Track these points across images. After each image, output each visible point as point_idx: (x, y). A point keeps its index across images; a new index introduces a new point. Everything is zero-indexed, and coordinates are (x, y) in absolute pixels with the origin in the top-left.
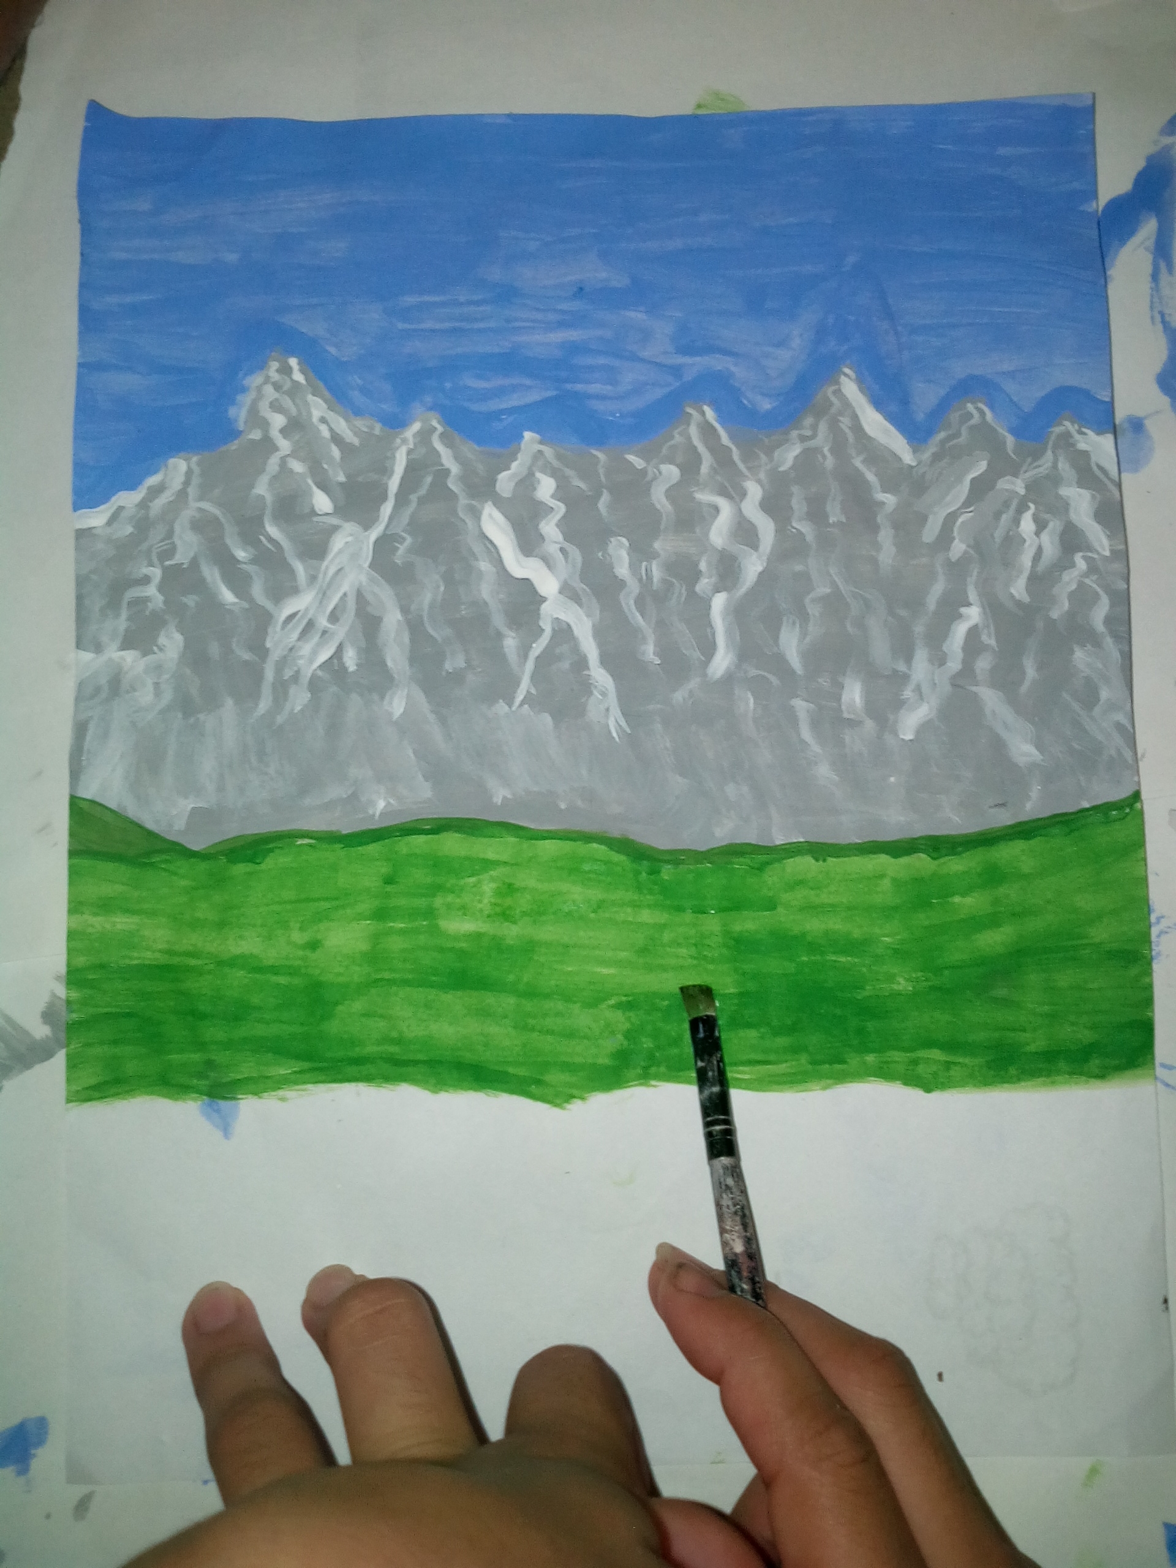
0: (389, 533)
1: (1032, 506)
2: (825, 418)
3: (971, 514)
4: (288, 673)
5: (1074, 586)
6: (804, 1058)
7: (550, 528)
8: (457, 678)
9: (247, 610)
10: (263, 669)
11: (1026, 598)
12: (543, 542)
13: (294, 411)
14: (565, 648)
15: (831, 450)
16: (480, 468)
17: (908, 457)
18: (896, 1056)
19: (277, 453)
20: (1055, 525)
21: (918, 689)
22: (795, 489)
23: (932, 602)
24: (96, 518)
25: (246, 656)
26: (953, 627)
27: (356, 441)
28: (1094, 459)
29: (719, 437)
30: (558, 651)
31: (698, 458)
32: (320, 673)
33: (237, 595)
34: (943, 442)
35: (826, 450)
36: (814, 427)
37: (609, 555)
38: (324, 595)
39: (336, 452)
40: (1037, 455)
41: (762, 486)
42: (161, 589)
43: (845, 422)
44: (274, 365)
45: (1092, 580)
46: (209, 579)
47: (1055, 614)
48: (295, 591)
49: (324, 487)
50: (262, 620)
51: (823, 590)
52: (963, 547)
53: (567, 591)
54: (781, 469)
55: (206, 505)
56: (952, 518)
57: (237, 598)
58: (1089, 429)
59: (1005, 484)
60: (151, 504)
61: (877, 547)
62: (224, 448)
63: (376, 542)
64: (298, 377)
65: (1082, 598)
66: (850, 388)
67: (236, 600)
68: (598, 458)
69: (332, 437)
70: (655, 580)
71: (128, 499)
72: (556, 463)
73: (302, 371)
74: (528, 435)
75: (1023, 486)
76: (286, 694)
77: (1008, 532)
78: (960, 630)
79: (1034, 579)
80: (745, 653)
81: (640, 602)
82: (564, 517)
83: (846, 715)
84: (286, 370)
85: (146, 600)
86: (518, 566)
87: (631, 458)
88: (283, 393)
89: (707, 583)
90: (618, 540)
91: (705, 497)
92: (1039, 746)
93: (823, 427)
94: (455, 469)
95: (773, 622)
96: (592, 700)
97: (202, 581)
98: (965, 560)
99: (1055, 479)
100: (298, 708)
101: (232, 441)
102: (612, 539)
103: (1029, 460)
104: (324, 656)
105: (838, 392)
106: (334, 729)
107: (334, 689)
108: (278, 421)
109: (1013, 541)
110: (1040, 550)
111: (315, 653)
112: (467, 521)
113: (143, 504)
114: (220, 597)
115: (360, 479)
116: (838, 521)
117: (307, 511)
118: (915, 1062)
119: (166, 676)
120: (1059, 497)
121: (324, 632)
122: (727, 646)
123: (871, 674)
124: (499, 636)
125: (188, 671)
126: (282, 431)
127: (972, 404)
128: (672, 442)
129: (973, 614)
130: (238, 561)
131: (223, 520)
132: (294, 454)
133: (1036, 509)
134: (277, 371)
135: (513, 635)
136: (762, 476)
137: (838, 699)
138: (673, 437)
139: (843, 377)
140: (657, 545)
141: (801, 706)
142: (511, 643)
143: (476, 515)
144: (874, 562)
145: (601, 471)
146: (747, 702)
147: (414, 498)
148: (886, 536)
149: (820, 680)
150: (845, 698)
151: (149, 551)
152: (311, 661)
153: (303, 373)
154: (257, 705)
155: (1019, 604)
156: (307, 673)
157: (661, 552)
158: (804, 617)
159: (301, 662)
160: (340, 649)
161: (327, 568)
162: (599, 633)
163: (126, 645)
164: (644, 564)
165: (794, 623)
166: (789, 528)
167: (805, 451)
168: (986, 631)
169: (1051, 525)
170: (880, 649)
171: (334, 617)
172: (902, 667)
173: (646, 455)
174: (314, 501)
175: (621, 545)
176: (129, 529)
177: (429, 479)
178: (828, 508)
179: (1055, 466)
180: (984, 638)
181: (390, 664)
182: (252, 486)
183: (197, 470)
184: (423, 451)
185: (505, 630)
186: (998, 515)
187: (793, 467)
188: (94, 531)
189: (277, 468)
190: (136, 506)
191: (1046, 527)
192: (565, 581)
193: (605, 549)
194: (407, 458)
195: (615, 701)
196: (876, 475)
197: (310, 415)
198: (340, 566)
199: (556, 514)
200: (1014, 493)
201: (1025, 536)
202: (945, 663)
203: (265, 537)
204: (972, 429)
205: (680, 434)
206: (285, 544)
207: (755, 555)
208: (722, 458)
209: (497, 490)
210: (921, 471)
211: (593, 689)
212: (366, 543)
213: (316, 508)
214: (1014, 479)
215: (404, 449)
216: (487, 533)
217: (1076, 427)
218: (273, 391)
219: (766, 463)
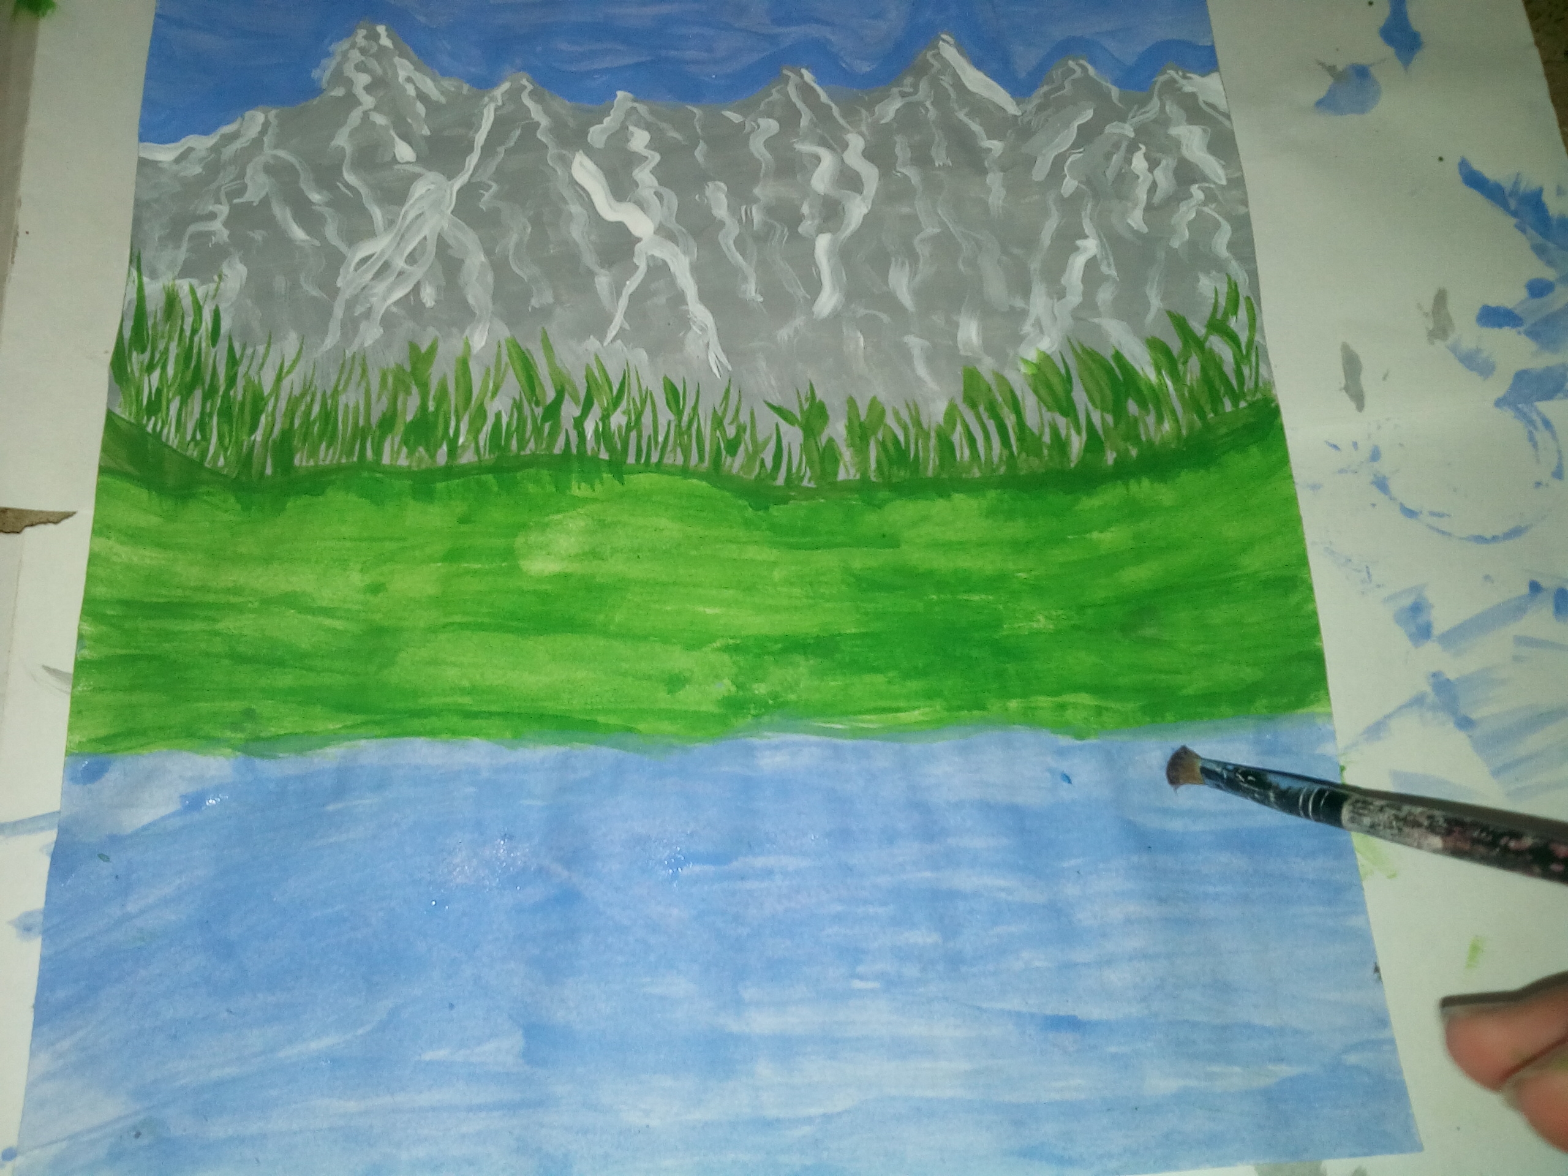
0: (473, 180)
1: (1143, 147)
2: (925, 77)
3: (1082, 155)
4: (359, 310)
5: (1192, 216)
6: (939, 705)
7: (644, 176)
8: (545, 313)
9: (316, 247)
10: (332, 307)
11: (1145, 229)
12: (637, 189)
13: (379, 71)
14: (660, 284)
15: (932, 103)
16: (572, 123)
17: (1012, 108)
18: (1044, 701)
19: (361, 107)
20: (1168, 163)
21: (1038, 323)
22: (898, 139)
23: (1046, 237)
24: (164, 154)
25: (315, 292)
26: (1070, 261)
27: (443, 100)
28: (1201, 99)
29: (819, 97)
30: (653, 286)
31: (798, 114)
32: (394, 309)
33: (308, 232)
34: (1046, 95)
35: (928, 104)
36: (915, 86)
37: (706, 197)
38: (402, 238)
39: (421, 109)
40: (1143, 102)
41: (864, 138)
42: (226, 224)
43: (946, 81)
44: (362, 33)
45: (1210, 209)
46: (279, 217)
47: (1176, 244)
48: (371, 234)
49: (406, 137)
50: (336, 260)
51: (931, 230)
52: (1076, 183)
53: (663, 231)
54: (883, 122)
55: (282, 153)
56: (1059, 162)
57: (308, 235)
58: (1193, 73)
59: (1112, 129)
60: (223, 150)
61: (989, 191)
62: (305, 104)
63: (459, 192)
64: (385, 41)
65: (1203, 228)
66: (949, 51)
67: (308, 238)
68: (695, 113)
69: (418, 96)
70: (755, 221)
71: (199, 142)
72: (649, 118)
73: (388, 36)
74: (620, 94)
75: (1132, 129)
76: (356, 330)
77: (1121, 170)
78: (1078, 263)
79: (1149, 208)
80: (852, 294)
81: (740, 243)
82: (659, 164)
83: (962, 351)
84: (374, 37)
85: (208, 234)
86: (610, 210)
87: (727, 113)
88: (369, 56)
89: (810, 225)
90: (716, 184)
91: (806, 147)
93: (923, 85)
94: (544, 121)
95: (881, 263)
96: (690, 335)
97: (272, 217)
98: (1077, 196)
99: (1164, 121)
100: (368, 343)
101: (314, 97)
102: (710, 184)
103: (1136, 107)
104: (398, 294)
105: (938, 56)
107: (409, 324)
108: (363, 79)
109: (1125, 178)
110: (1154, 187)
111: (390, 290)
112: (558, 170)
113: (216, 149)
114: (290, 233)
115: (446, 133)
116: (944, 165)
117: (388, 158)
118: (1062, 707)
119: (225, 303)
120: (1168, 136)
121: (401, 273)
122: (834, 286)
123: (986, 311)
124: (591, 274)
125: (249, 302)
126: (364, 88)
127: (1073, 60)
128: (771, 99)
129: (1090, 246)
130: (313, 204)
131: (298, 167)
132: (376, 109)
133: (1147, 149)
134: (365, 37)
135: (606, 272)
136: (864, 128)
137: (954, 337)
138: (771, 95)
139: (941, 43)
140: (757, 191)
141: (915, 343)
142: (603, 281)
143: (567, 164)
144: (984, 204)
145: (698, 124)
146: (857, 341)
147: (501, 150)
148: (994, 180)
149: (933, 317)
150: (961, 336)
151: (219, 188)
152: (385, 299)
153: (390, 38)
154: (323, 341)
155: (1138, 235)
156: (380, 311)
157: (762, 197)
158: (913, 257)
159: (374, 300)
160: (417, 289)
161: (406, 212)
162: (696, 270)
163: (185, 273)
164: (743, 208)
165: (903, 263)
166: (894, 172)
167: (907, 106)
168: (1105, 262)
169: (1164, 163)
170: (996, 288)
171: (412, 259)
172: (1019, 303)
173: (744, 110)
174: (395, 151)
175: (719, 189)
176: (198, 170)
177: (518, 132)
178: (933, 153)
179: (1163, 109)
180: (1104, 269)
181: (471, 300)
182: (331, 137)
183: (274, 122)
184: (512, 107)
186: (1108, 156)
187: (895, 120)
188: (160, 165)
189: (359, 121)
190: (207, 149)
191: (1158, 164)
192: (661, 222)
193: (702, 193)
194: (495, 114)
195: (716, 338)
196: (981, 125)
197: (396, 75)
198: (420, 212)
199: (650, 162)
200: (1123, 136)
201: (1138, 174)
202: (1064, 297)
203: (342, 184)
204: (1075, 82)
205: (778, 91)
206: (364, 191)
207: (859, 198)
208: (822, 114)
209: (589, 141)
210: (1026, 120)
211: (691, 323)
212: (448, 191)
213: (398, 157)
214: (1121, 124)
215: (492, 106)
216: (578, 180)
217: (1181, 73)
218: (358, 54)
219: (867, 117)
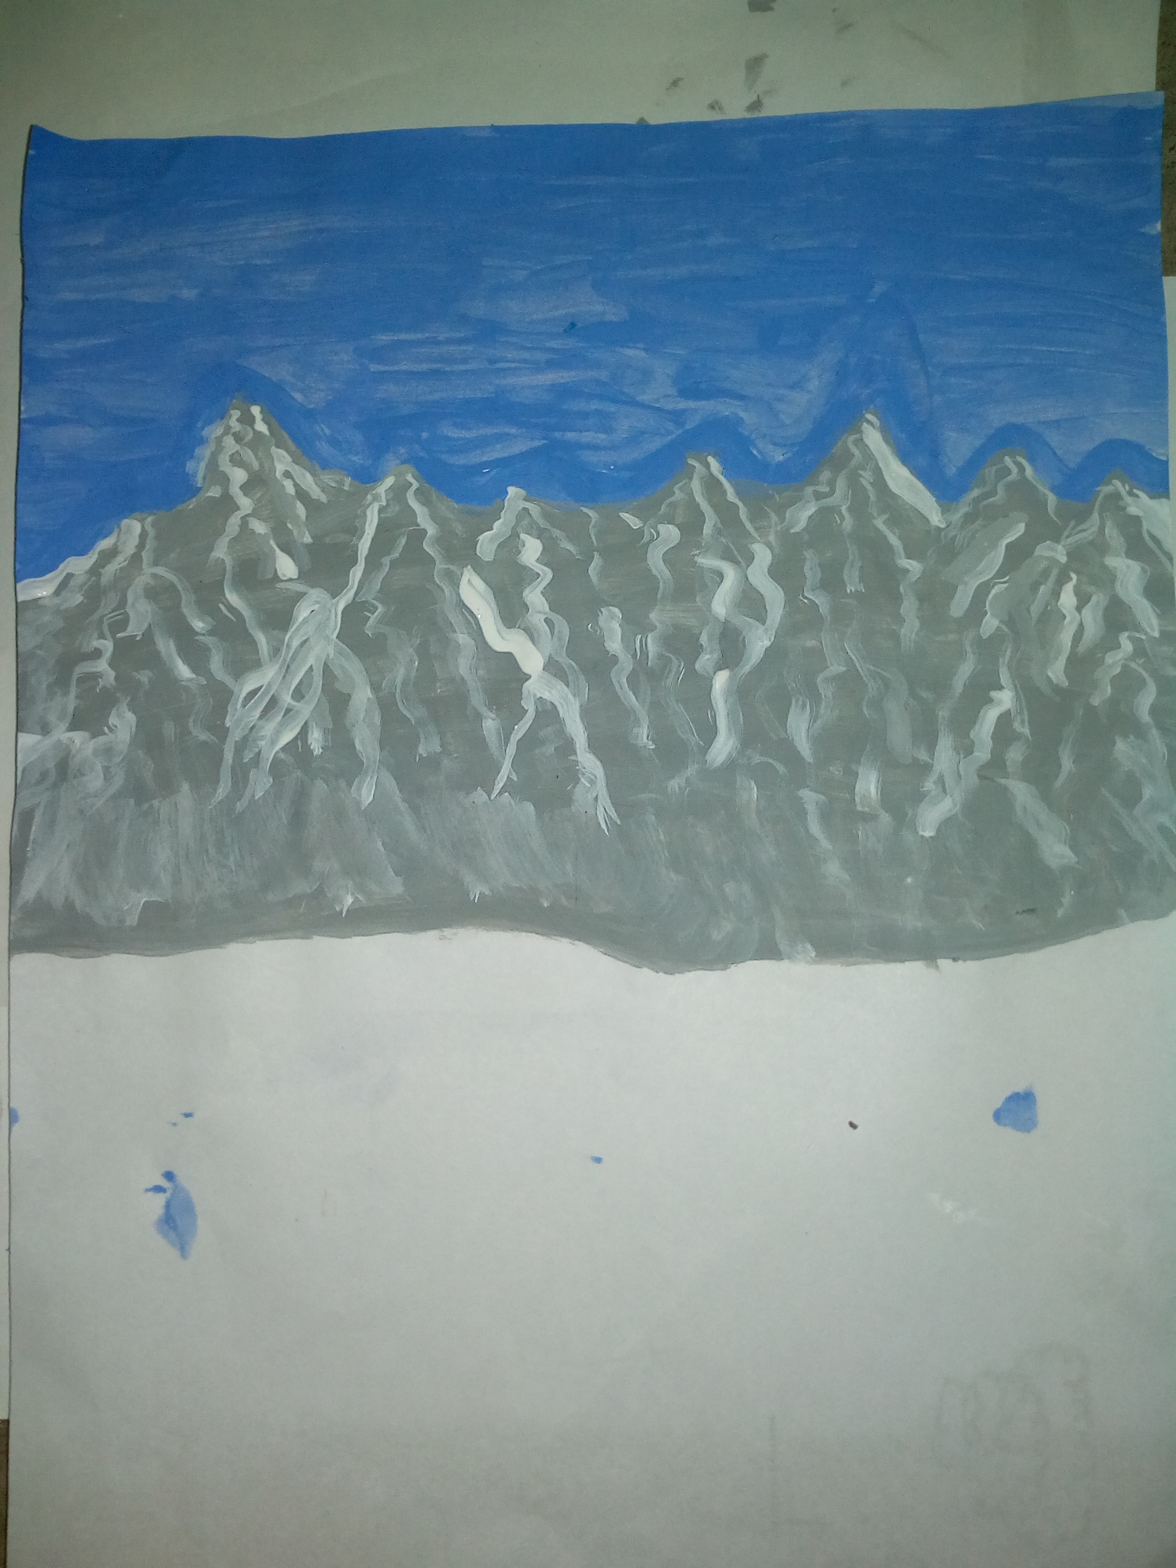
0: (358, 600)
1: (1074, 576)
2: (844, 472)
3: (1006, 585)
4: (248, 756)
5: (1118, 670)
7: (535, 597)
8: (433, 763)
9: (202, 685)
10: (222, 751)
11: (1065, 683)
12: (527, 612)
13: (256, 465)
14: (547, 732)
15: (849, 509)
16: (459, 529)
17: (936, 519)
19: (238, 512)
20: (1099, 599)
21: (941, 781)
22: (808, 554)
23: (959, 684)
24: (41, 589)
25: (204, 736)
26: (981, 714)
27: (324, 498)
28: (1145, 526)
29: (725, 493)
30: (542, 733)
31: (701, 518)
32: (282, 756)
33: (194, 669)
34: (977, 501)
35: (844, 509)
36: (832, 483)
37: (600, 627)
38: (287, 669)
39: (301, 510)
40: (1082, 517)
41: (771, 548)
42: (112, 664)
43: (866, 478)
44: (236, 414)
45: (1139, 665)
46: (163, 654)
47: (1096, 701)
48: (257, 664)
49: (287, 549)
50: (222, 697)
51: (837, 668)
52: (996, 622)
53: (552, 667)
54: (792, 531)
55: (160, 571)
56: (983, 590)
57: (194, 673)
58: (1143, 491)
59: (1044, 550)
60: (102, 571)
61: (901, 621)
62: (179, 507)
63: (343, 613)
64: (261, 427)
65: (1127, 683)
66: (873, 437)
67: (194, 676)
68: (589, 516)
69: (297, 493)
70: (651, 655)
71: (78, 566)
72: (542, 523)
73: (263, 420)
74: (512, 490)
75: (1065, 552)
76: (246, 779)
77: (1047, 606)
79: (1074, 662)
80: (749, 737)
81: (633, 680)
82: (550, 584)
83: (859, 808)
84: (248, 420)
85: (95, 676)
86: (500, 639)
87: (625, 516)
88: (245, 445)
89: (708, 660)
90: (610, 611)
91: (708, 561)
92: (1074, 847)
93: (841, 484)
94: (431, 530)
95: (781, 705)
96: (578, 790)
97: (157, 654)
98: (997, 638)
99: (1100, 546)
100: (259, 794)
101: (189, 499)
102: (603, 609)
103: (1073, 523)
104: (287, 737)
105: (859, 442)
106: (298, 819)
107: (299, 773)
108: (239, 476)
109: (1051, 617)
110: (1081, 626)
111: (278, 733)
112: (444, 587)
113: (95, 571)
114: (176, 672)
115: (327, 540)
116: (856, 591)
117: (270, 576)
119: (118, 760)
120: (1104, 567)
121: (288, 711)
122: (730, 730)
123: (888, 763)
124: (479, 717)
125: (140, 753)
126: (241, 488)
127: (1010, 457)
128: (672, 499)
129: (1005, 699)
130: (197, 634)
131: (180, 588)
132: (255, 514)
133: (1079, 580)
134: (238, 420)
135: (494, 716)
136: (772, 538)
137: (852, 790)
138: (674, 493)
139: (865, 424)
140: (653, 616)
141: (810, 798)
142: (490, 724)
143: (455, 580)
144: (895, 636)
145: (592, 532)
146: (750, 793)
147: (386, 561)
148: (909, 607)
149: (831, 769)
150: (859, 787)
151: (101, 621)
152: (273, 743)
153: (266, 423)
154: (215, 790)
155: (1057, 689)
156: (268, 757)
157: (658, 625)
158: (814, 695)
159: (262, 743)
160: (305, 730)
161: (291, 639)
162: (586, 713)
163: (74, 726)
164: (639, 637)
165: (804, 706)
166: (801, 597)
167: (821, 511)
168: (1019, 718)
169: (1094, 599)
170: (900, 736)
171: (299, 694)
172: (923, 756)
173: (643, 512)
174: (277, 566)
175: (613, 616)
176: (79, 598)
177: (403, 541)
178: (845, 577)
179: (1102, 529)
180: (1017, 725)
181: (358, 746)
182: (211, 549)
183: (151, 532)
184: (397, 508)
185: (484, 710)
186: (1035, 587)
187: (804, 529)
188: (40, 602)
189: (237, 528)
190: (86, 573)
191: (1088, 601)
192: (550, 657)
193: (596, 623)
194: (380, 518)
195: (605, 789)
196: (900, 538)
197: (273, 469)
198: (304, 638)
199: (542, 580)
200: (1054, 561)
201: (1065, 612)
202: (972, 752)
203: (225, 606)
204: (1009, 487)
205: (681, 489)
206: (246, 613)
207: (761, 629)
208: (727, 515)
209: (478, 553)
210: (952, 534)
211: (580, 776)
212: (333, 612)
213: (280, 574)
214: (1055, 545)
215: (376, 507)
216: (466, 602)
217: (1127, 488)
218: (234, 442)
219: (776, 525)
